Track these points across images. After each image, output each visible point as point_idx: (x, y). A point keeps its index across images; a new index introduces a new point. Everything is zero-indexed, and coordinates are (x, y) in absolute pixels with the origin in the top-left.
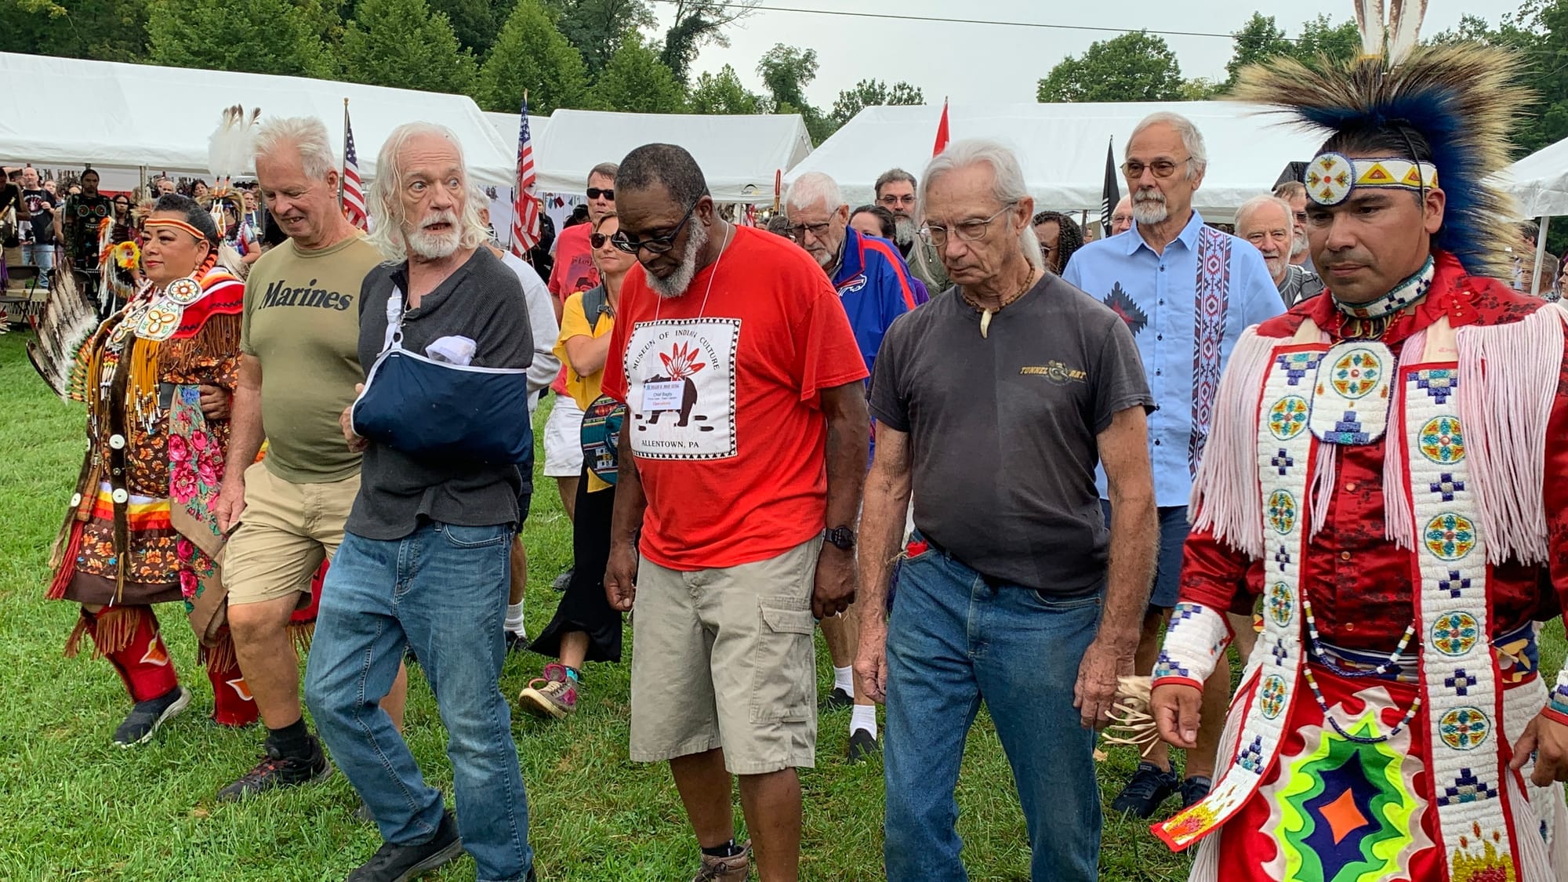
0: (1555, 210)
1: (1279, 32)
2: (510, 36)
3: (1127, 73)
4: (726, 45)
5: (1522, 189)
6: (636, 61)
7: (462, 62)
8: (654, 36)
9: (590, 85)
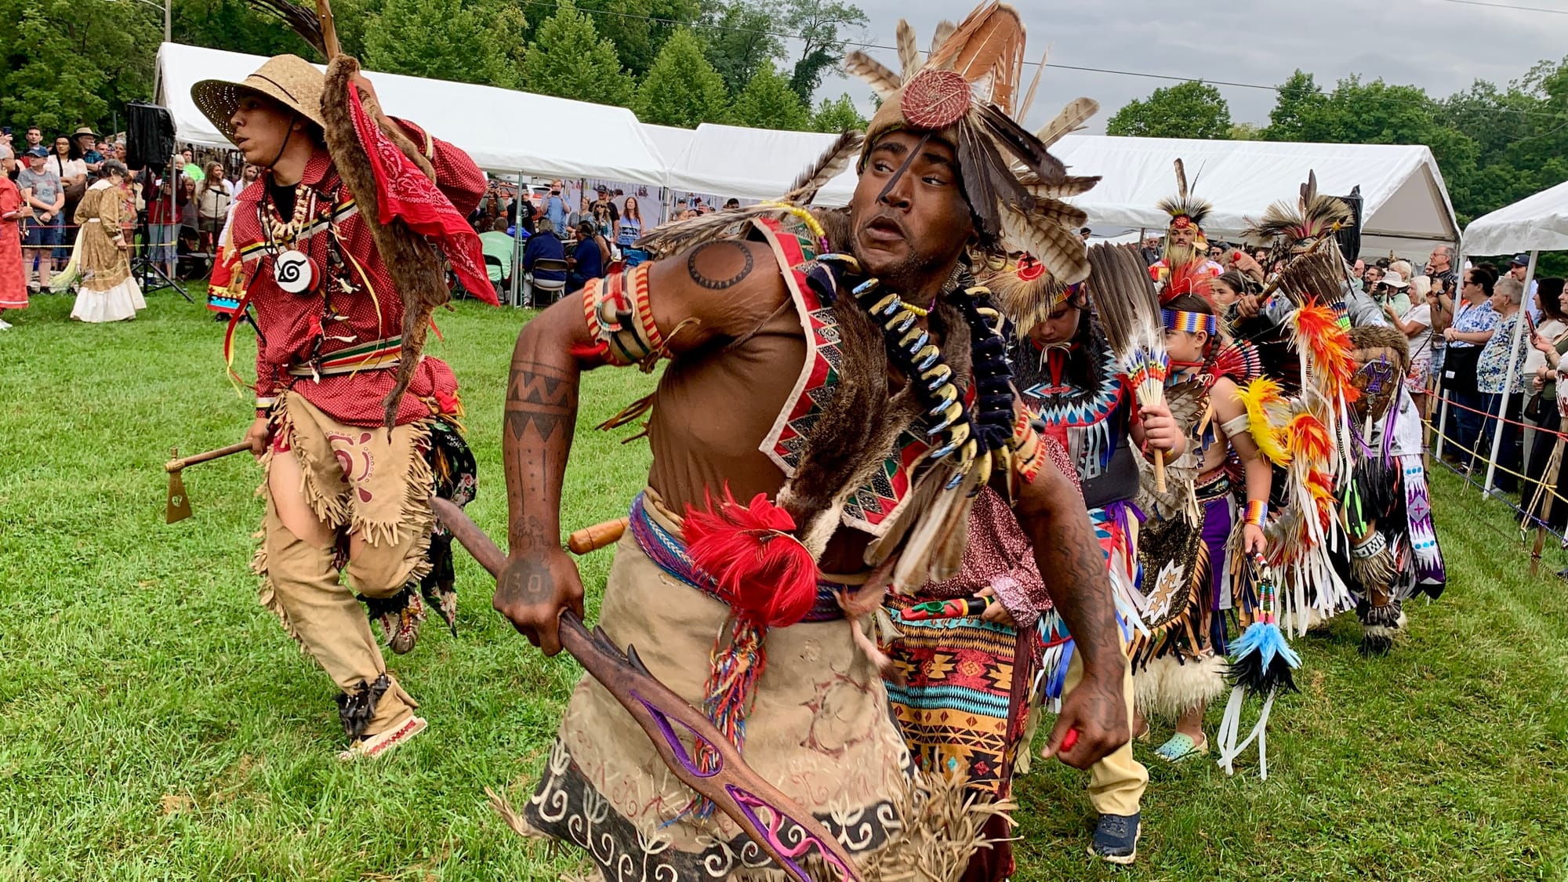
0: (1543, 246)
1: (1316, 86)
2: (665, 61)
3: (1184, 116)
4: (844, 77)
5: (1517, 228)
6: (769, 87)
7: (623, 81)
8: (784, 66)
9: (729, 105)
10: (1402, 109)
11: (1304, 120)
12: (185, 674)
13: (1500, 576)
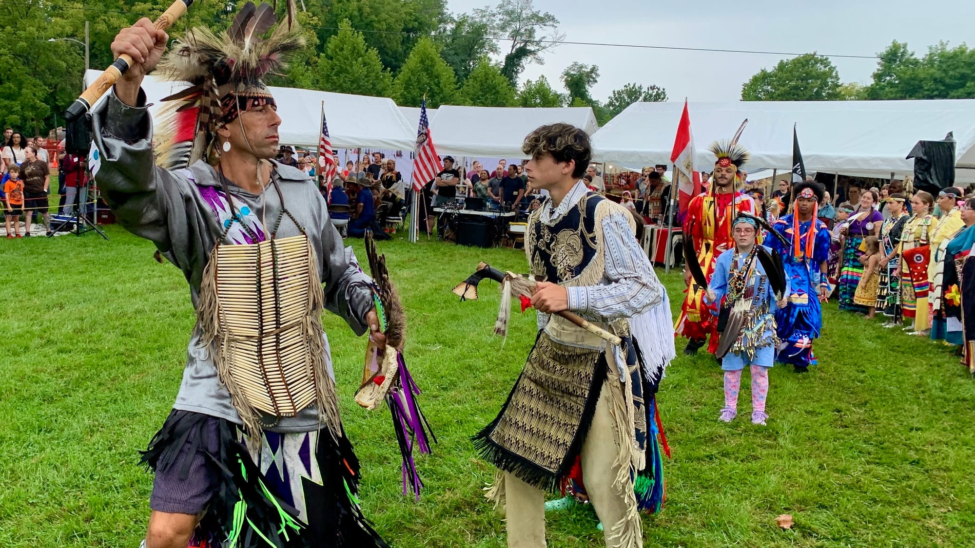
1: (910, 52)
2: (412, 61)
3: (802, 80)
4: (542, 64)
6: (486, 74)
7: (384, 76)
8: (497, 59)
9: (459, 88)
11: (899, 78)
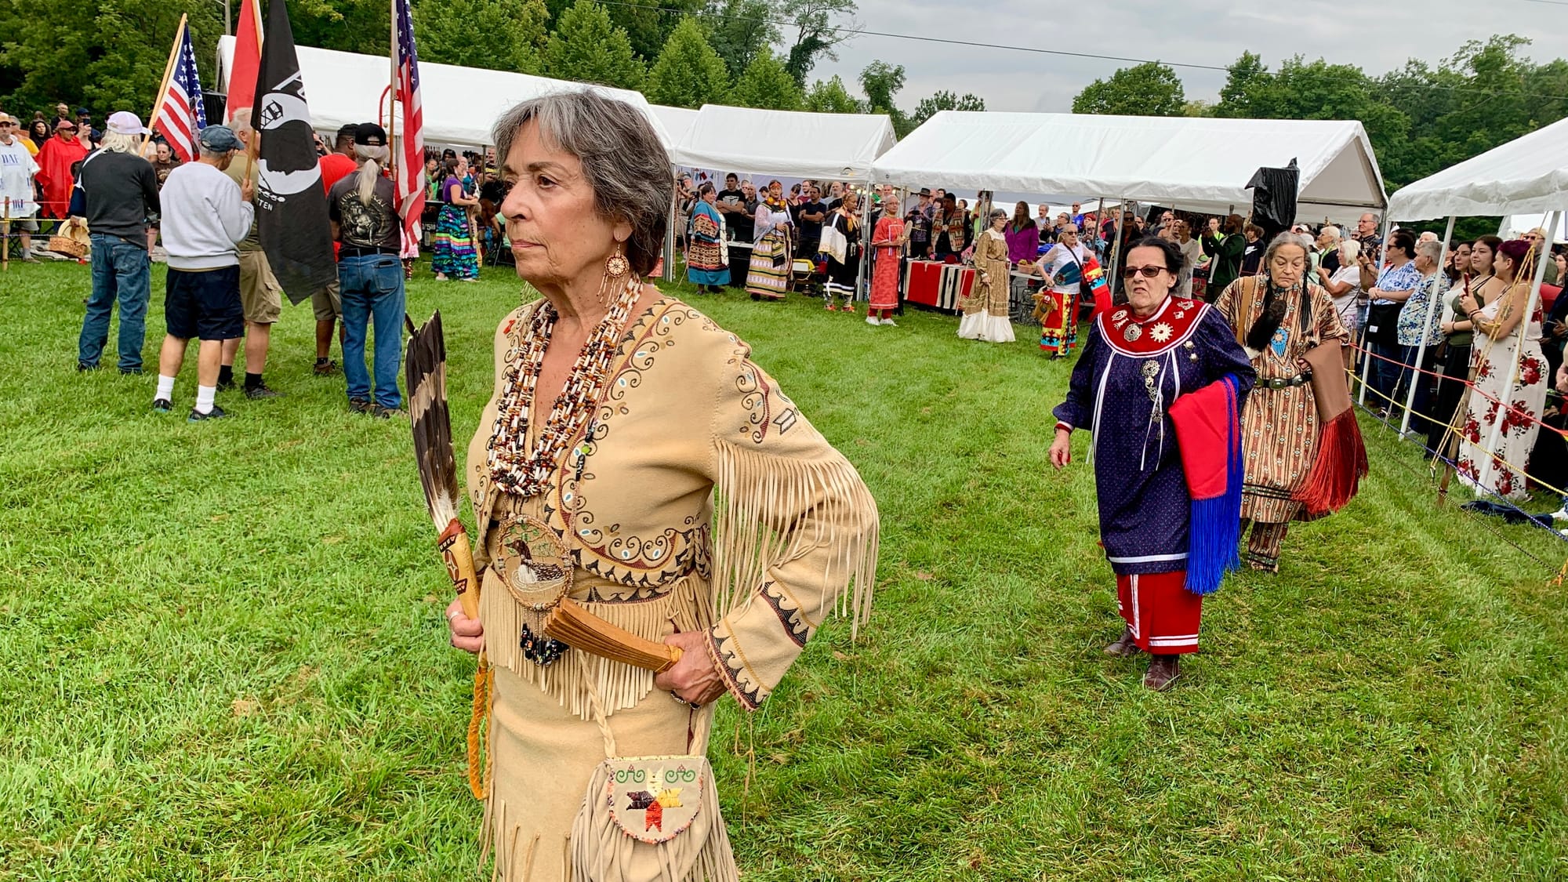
0: (1459, 212)
1: (1263, 66)
2: (672, 47)
3: (1142, 95)
4: (836, 60)
5: (1436, 195)
6: (767, 70)
7: (635, 66)
8: (781, 51)
9: (732, 87)
10: (1341, 86)
11: (1250, 97)
12: (252, 596)
13: (1409, 509)
